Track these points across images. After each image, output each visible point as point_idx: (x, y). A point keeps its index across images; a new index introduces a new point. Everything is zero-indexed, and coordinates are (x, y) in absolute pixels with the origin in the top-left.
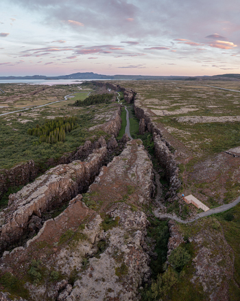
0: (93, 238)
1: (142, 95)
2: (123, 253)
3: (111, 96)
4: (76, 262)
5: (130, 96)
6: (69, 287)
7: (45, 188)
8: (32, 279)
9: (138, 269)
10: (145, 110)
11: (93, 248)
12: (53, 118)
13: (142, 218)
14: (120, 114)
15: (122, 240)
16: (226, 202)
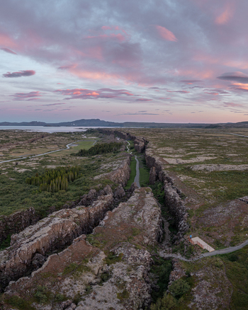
0: (96, 270)
1: (155, 144)
2: (125, 282)
3: (120, 145)
4: (80, 288)
5: (142, 144)
6: (73, 305)
7: (48, 228)
8: (38, 300)
9: (139, 295)
10: (157, 158)
11: (96, 278)
12: (54, 167)
13: (146, 255)
14: (129, 164)
15: (125, 272)
16: (232, 244)
